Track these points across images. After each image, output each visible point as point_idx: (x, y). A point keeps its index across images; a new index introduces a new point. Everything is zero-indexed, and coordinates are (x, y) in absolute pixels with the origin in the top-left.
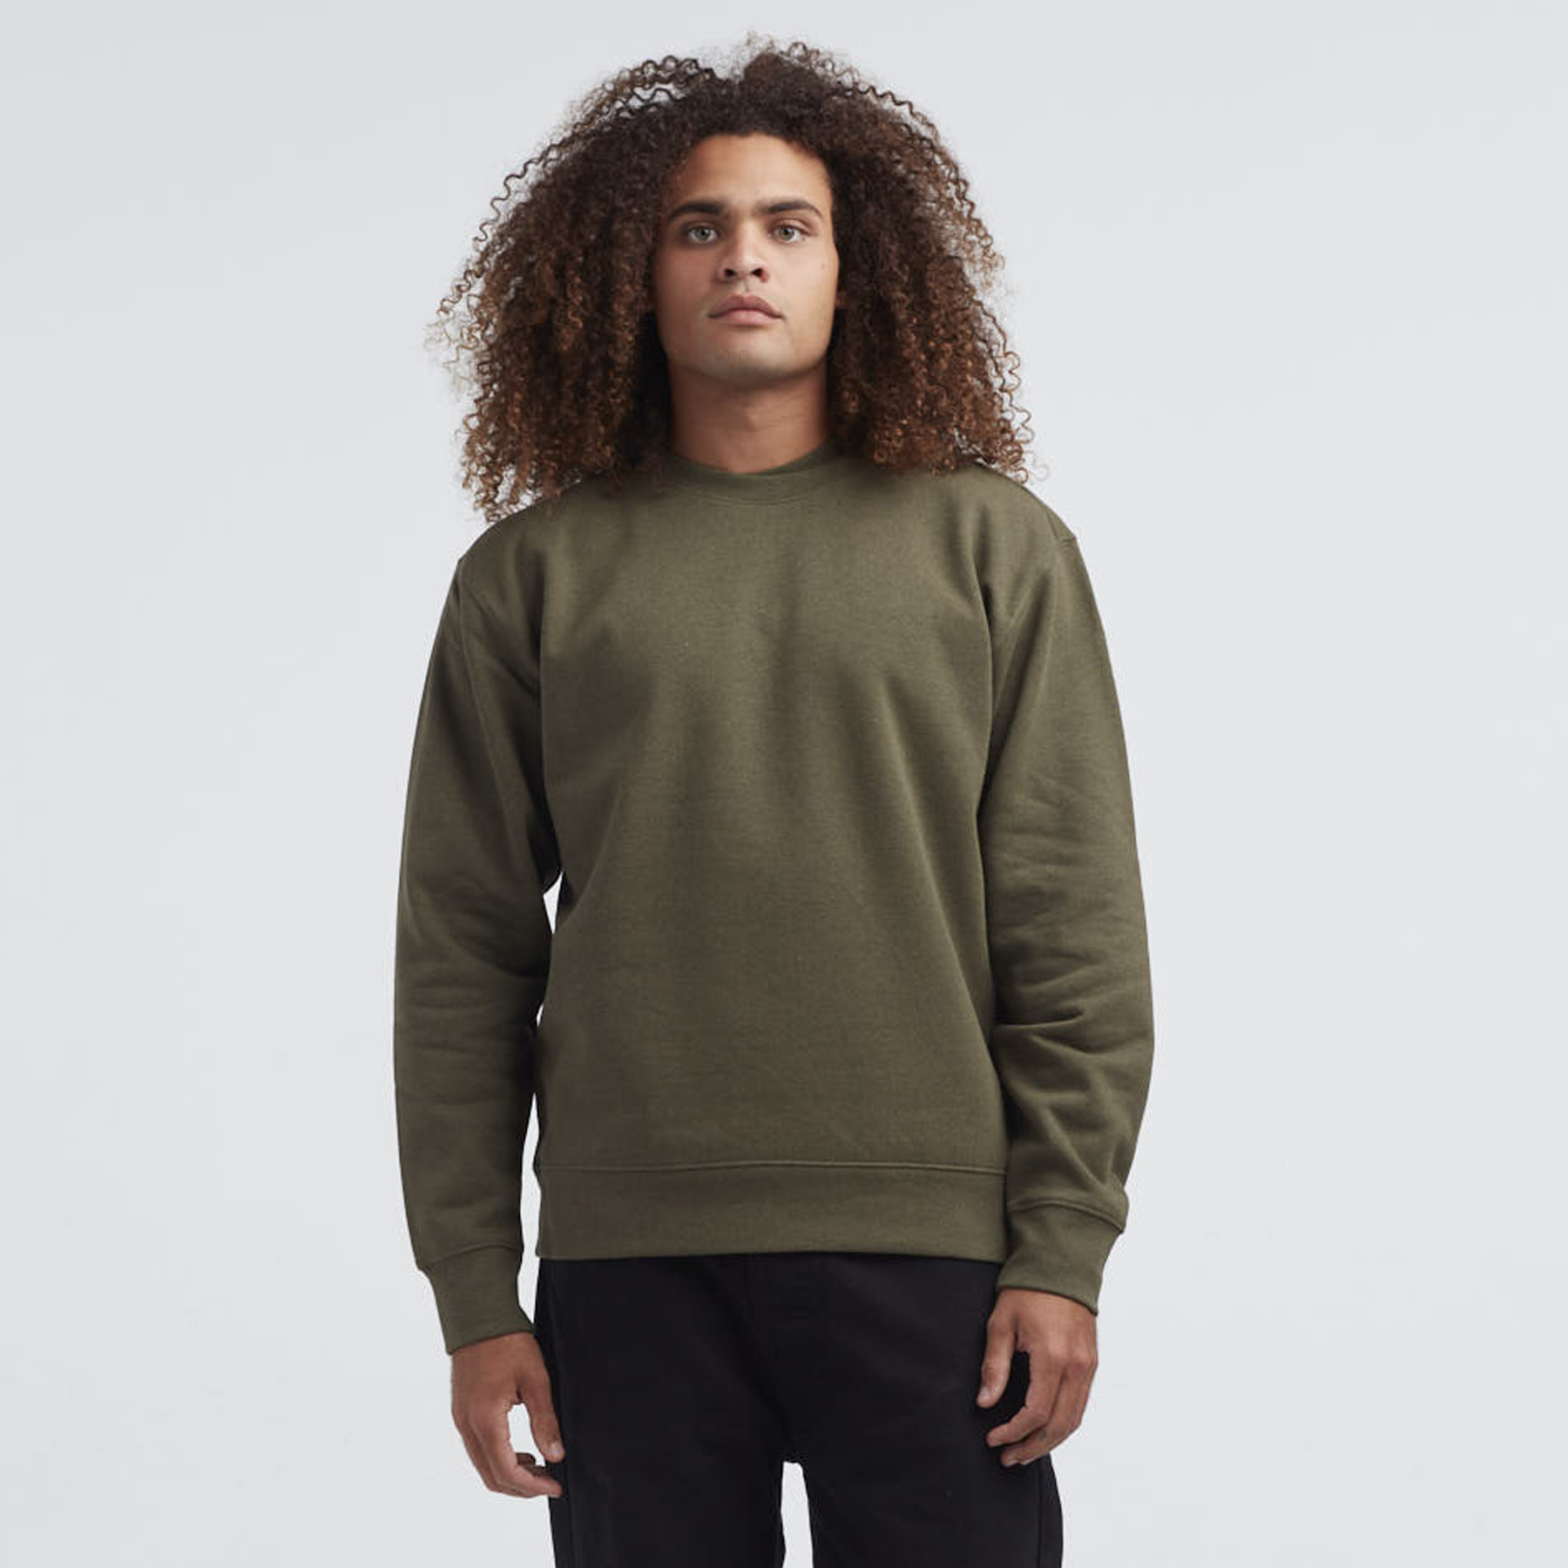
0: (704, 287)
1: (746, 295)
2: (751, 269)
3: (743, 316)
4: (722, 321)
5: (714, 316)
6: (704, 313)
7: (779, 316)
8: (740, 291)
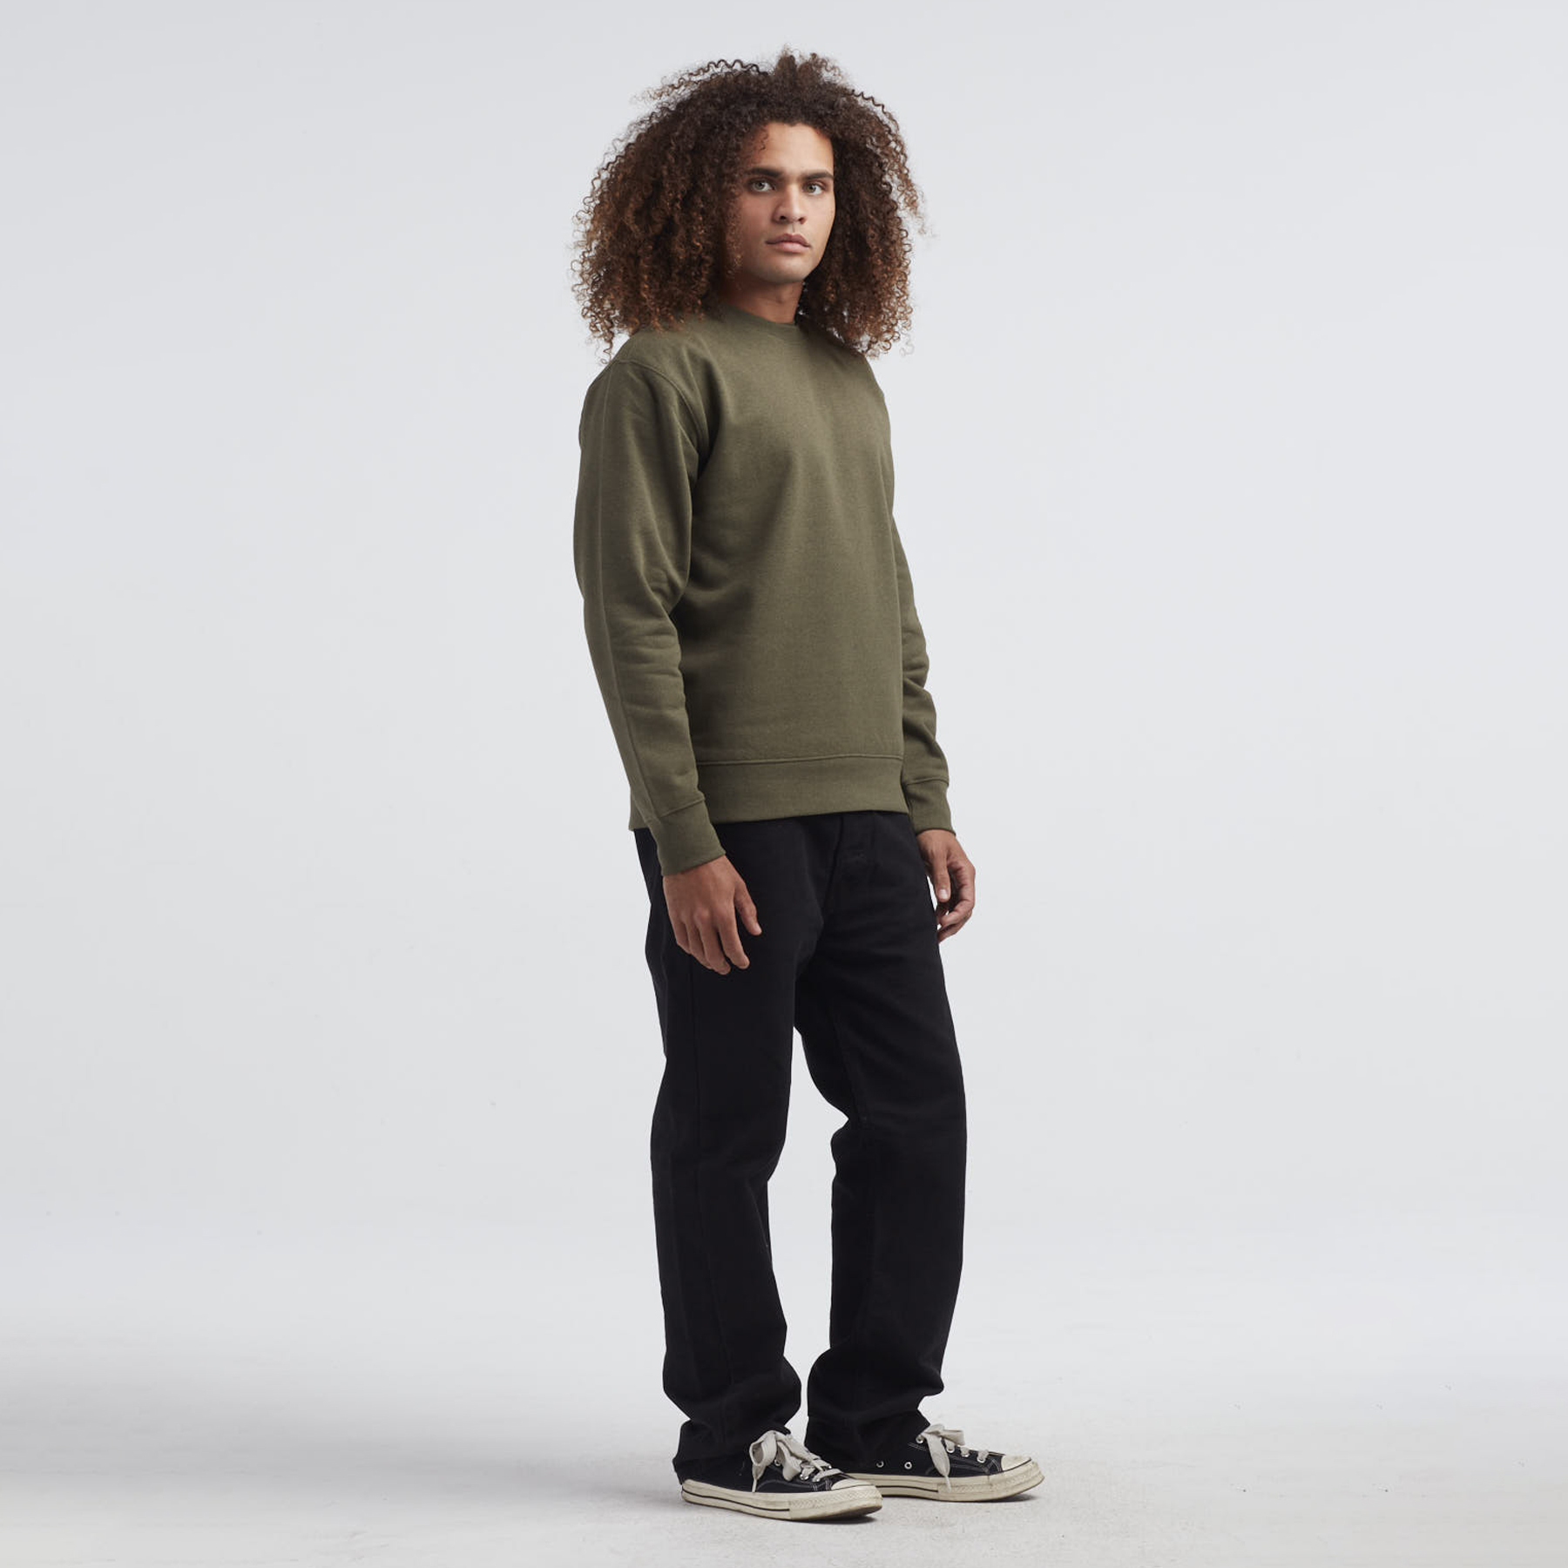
0: (765, 223)
1: (793, 234)
2: (799, 218)
3: (790, 247)
4: (776, 247)
5: (769, 243)
6: (763, 240)
7: (809, 246)
8: (789, 231)
